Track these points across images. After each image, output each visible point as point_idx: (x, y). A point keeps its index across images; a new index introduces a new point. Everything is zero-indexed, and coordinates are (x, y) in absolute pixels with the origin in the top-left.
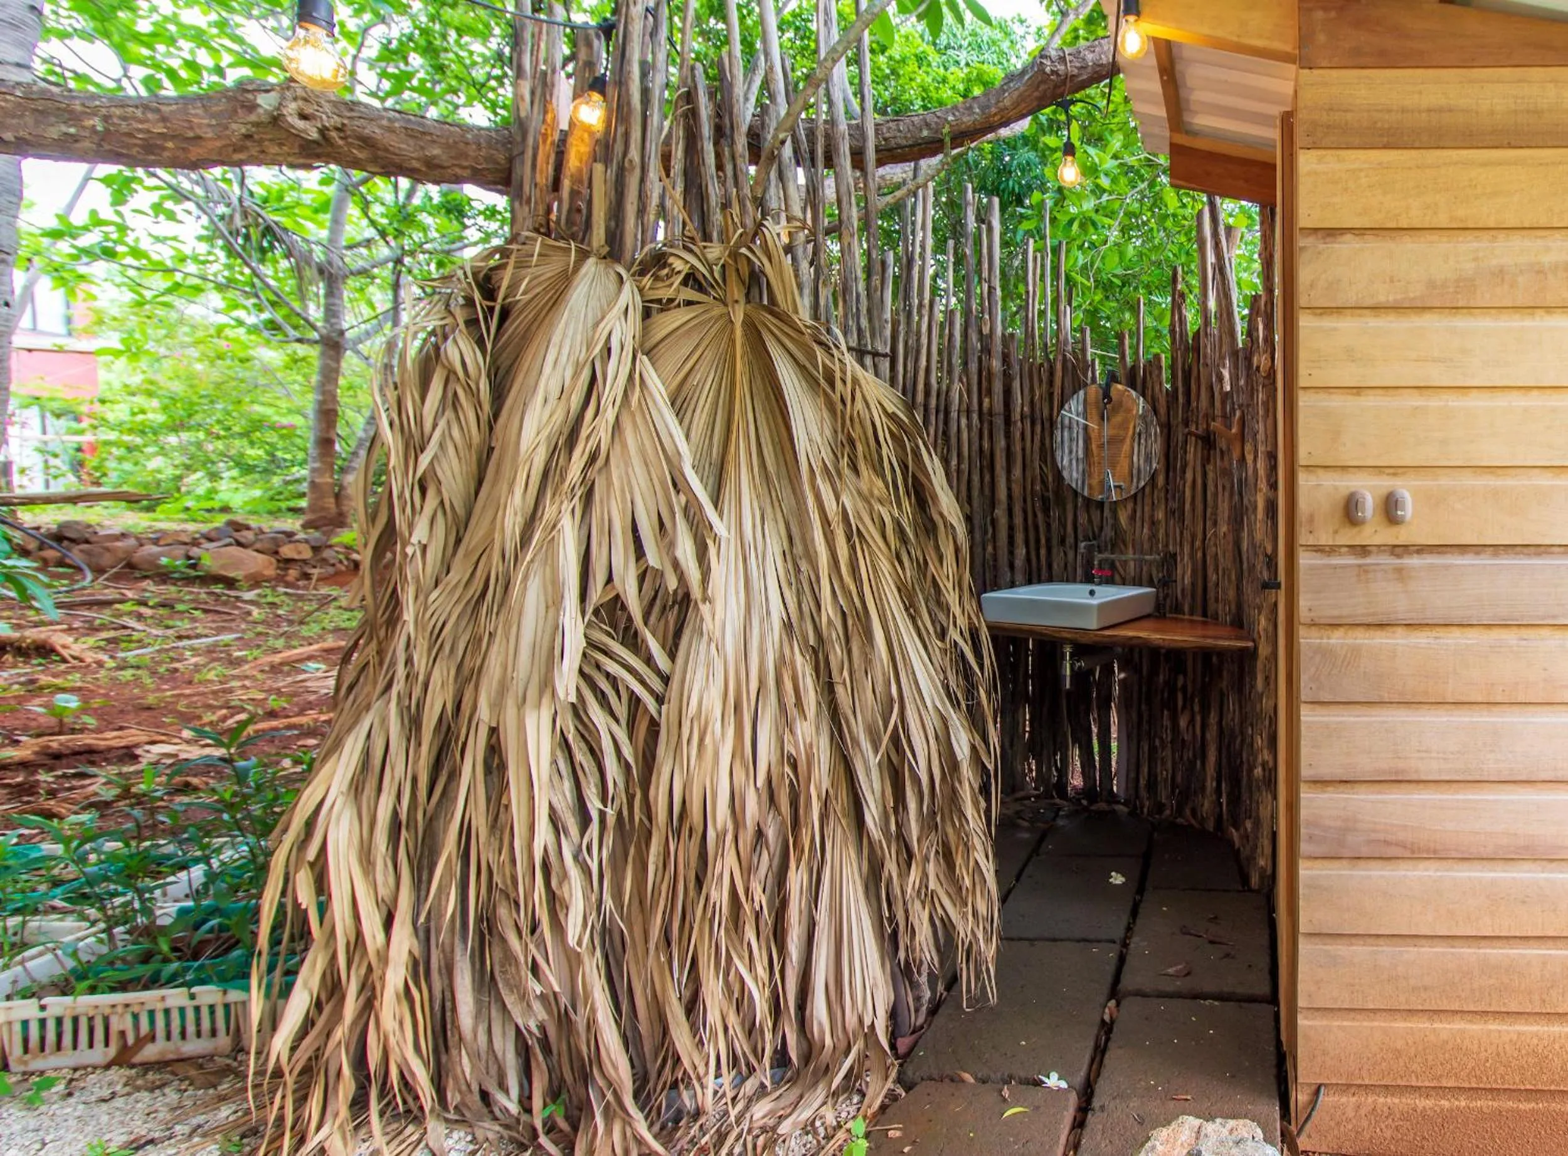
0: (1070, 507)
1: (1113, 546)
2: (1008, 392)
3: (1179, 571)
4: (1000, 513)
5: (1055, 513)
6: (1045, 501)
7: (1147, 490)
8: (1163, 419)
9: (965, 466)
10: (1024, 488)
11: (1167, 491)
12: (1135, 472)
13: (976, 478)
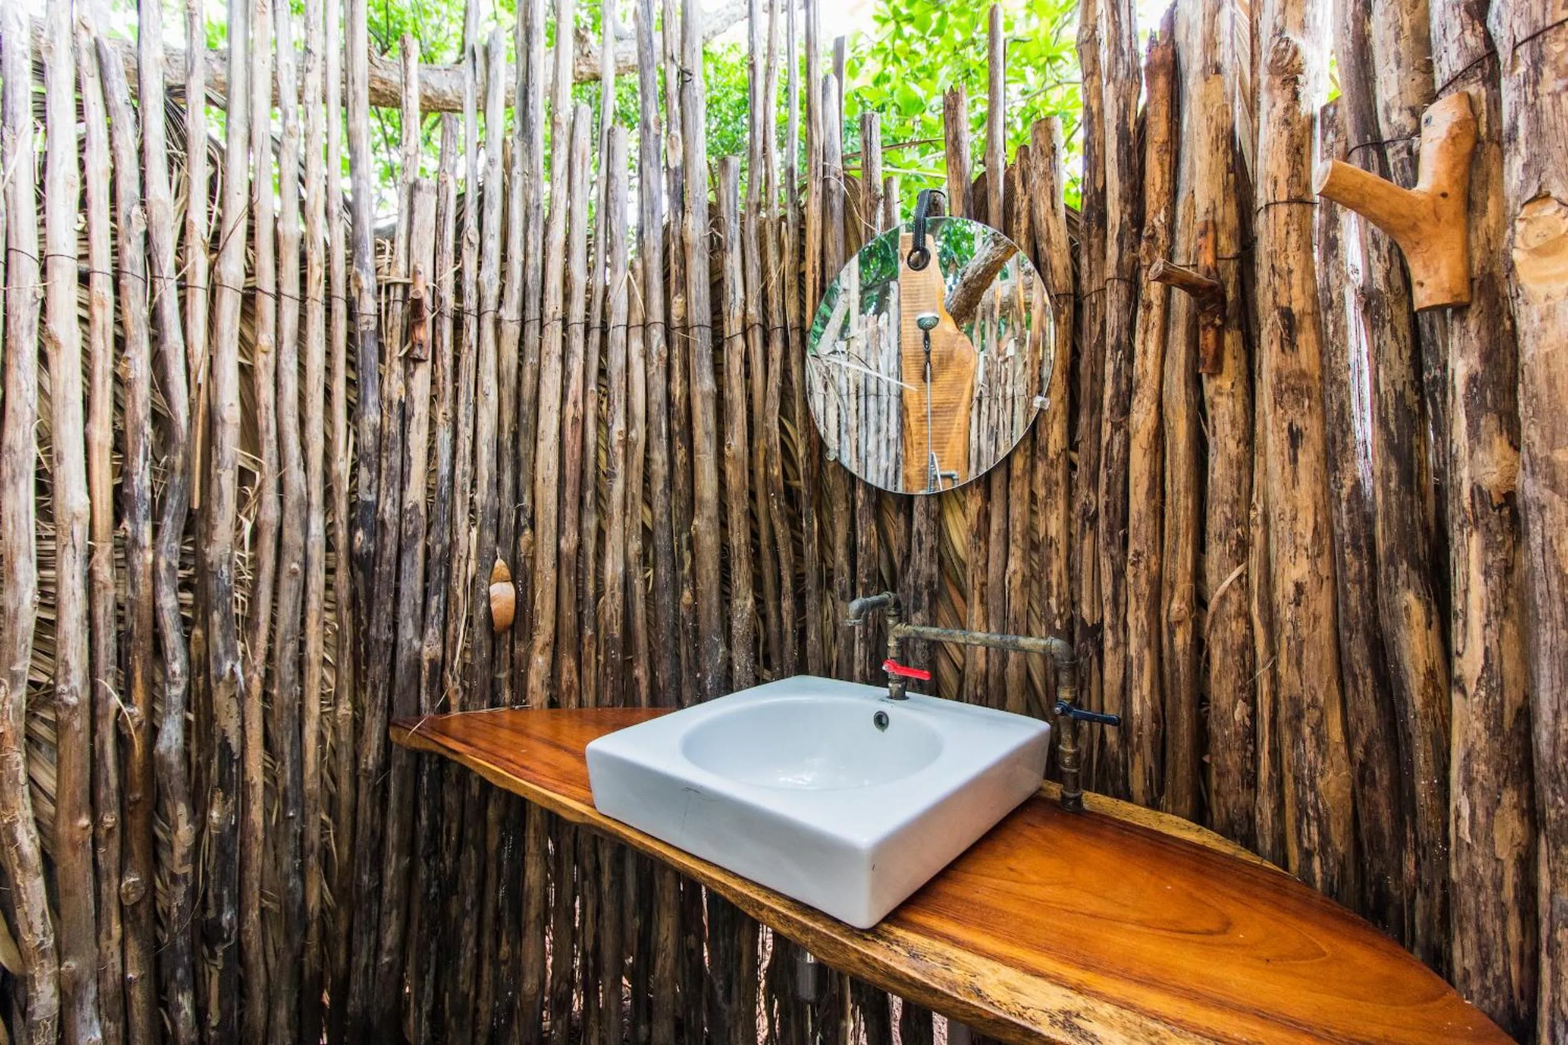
0: (840, 507)
1: (934, 597)
2: (717, 286)
3: (1112, 673)
4: (703, 524)
5: (811, 524)
6: (791, 495)
7: (1019, 463)
8: (1062, 279)
9: (638, 433)
10: (751, 472)
11: (1072, 466)
12: (973, 455)
13: (659, 456)
